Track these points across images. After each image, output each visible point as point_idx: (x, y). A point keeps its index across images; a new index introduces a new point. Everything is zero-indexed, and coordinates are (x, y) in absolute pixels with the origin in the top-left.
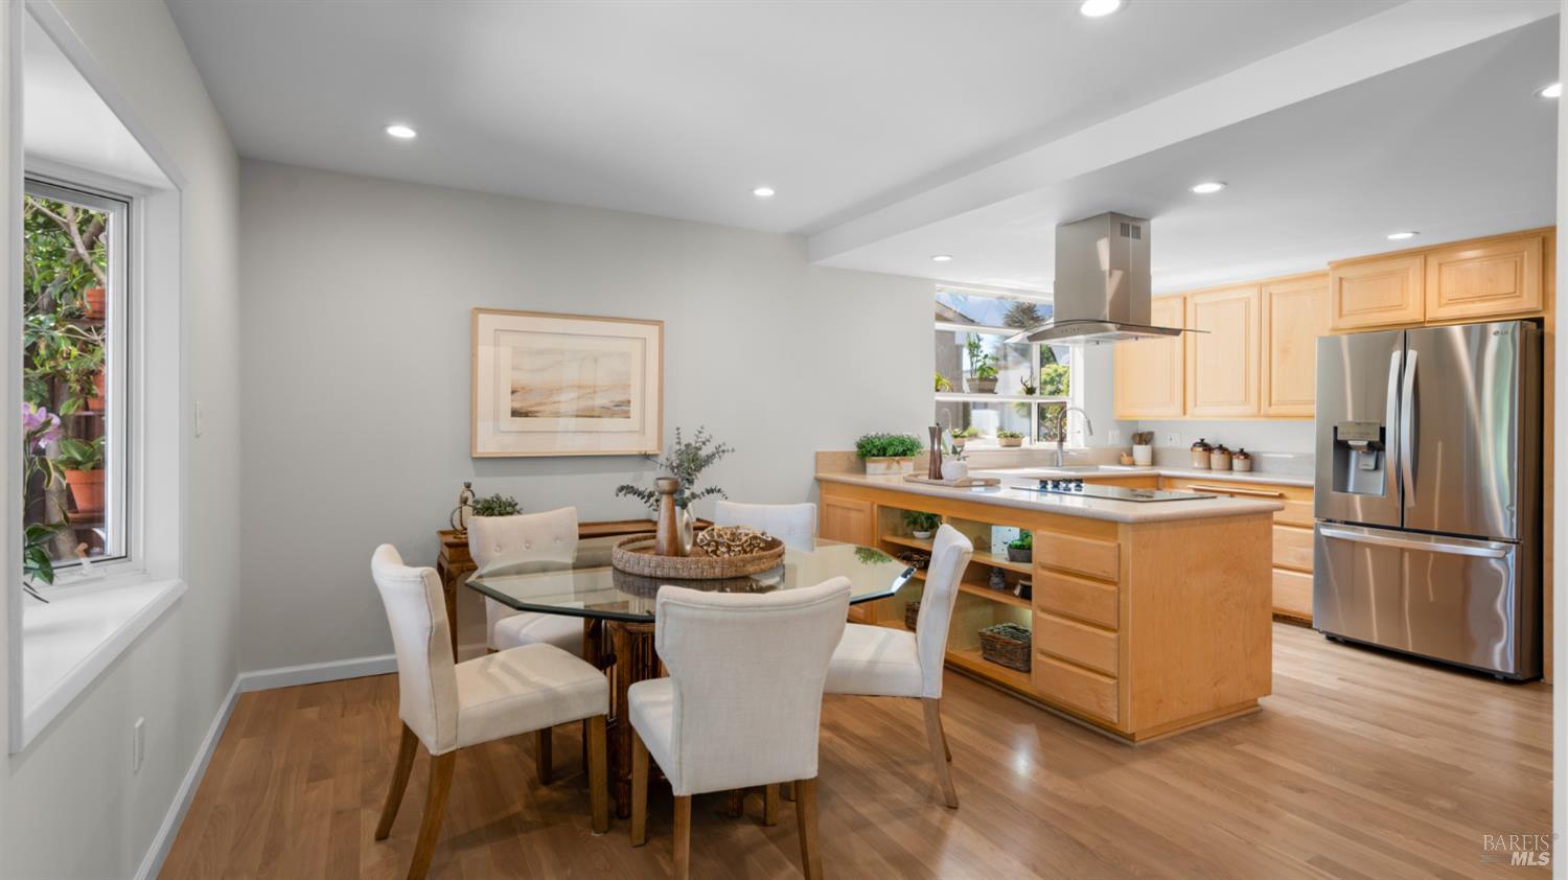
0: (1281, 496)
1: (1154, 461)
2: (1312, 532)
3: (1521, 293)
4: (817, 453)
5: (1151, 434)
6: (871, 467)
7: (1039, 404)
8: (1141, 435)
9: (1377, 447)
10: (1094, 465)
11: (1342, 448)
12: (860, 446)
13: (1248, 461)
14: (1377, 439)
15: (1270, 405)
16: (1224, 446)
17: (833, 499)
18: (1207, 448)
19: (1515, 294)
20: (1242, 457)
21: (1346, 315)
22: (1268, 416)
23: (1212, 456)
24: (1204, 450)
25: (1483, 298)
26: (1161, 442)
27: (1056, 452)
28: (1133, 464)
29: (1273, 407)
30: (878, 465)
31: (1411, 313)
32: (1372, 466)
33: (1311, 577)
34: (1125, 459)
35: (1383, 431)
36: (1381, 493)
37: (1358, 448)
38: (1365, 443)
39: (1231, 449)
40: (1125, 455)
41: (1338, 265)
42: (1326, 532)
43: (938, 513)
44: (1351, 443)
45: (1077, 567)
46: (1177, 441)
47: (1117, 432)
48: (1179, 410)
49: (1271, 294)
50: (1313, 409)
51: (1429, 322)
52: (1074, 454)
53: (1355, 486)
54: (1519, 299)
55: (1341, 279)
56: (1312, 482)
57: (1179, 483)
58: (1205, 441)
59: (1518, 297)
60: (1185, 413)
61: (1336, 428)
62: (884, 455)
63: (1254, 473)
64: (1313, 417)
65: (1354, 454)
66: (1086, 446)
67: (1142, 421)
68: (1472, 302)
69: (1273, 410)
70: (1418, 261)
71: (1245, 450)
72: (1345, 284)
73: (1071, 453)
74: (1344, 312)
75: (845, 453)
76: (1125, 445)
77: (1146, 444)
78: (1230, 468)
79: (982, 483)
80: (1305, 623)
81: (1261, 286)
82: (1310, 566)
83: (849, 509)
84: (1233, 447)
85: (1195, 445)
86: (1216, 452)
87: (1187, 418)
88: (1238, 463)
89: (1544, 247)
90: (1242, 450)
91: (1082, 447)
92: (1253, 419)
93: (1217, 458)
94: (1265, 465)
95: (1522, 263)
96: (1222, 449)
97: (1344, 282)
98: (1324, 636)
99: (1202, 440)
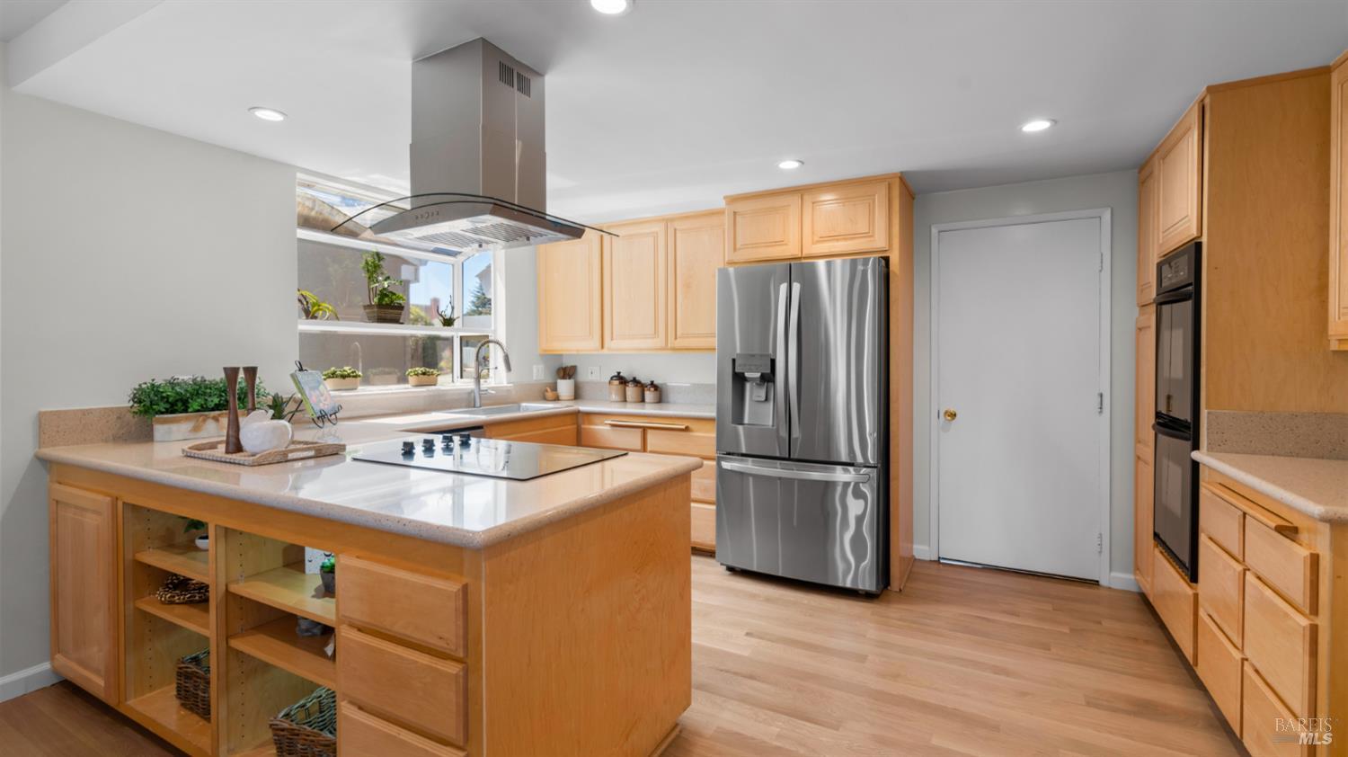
0: (687, 429)
1: (577, 395)
2: (714, 463)
3: (874, 232)
4: (41, 415)
5: (574, 368)
6: (160, 430)
7: (461, 338)
8: (565, 369)
9: (768, 378)
10: (516, 403)
11: (739, 380)
12: (138, 397)
13: (658, 393)
14: (769, 371)
15: (676, 338)
16: (637, 379)
17: (66, 492)
18: (622, 380)
19: (868, 235)
20: (652, 389)
21: (740, 249)
22: (674, 349)
23: (627, 388)
24: (621, 383)
25: (845, 237)
26: (584, 375)
27: (472, 391)
28: (557, 399)
29: (678, 340)
30: (174, 427)
31: (791, 250)
32: (763, 399)
33: (714, 507)
34: (550, 394)
35: (773, 362)
36: (771, 423)
37: (752, 380)
38: (758, 375)
39: (643, 382)
40: (549, 390)
41: (732, 200)
42: (726, 465)
43: (204, 520)
44: (747, 375)
45: (398, 628)
46: (596, 374)
47: (541, 367)
48: (598, 344)
49: (675, 230)
50: (715, 342)
51: (805, 258)
52: (493, 392)
53: (750, 418)
54: (872, 239)
55: (735, 213)
56: (713, 414)
57: (597, 419)
58: (621, 374)
59: (871, 236)
60: (602, 347)
61: (734, 360)
62: (185, 411)
63: (663, 405)
64: (714, 349)
65: (748, 386)
66: (508, 383)
67: (567, 355)
68: (838, 240)
69: (680, 343)
70: (796, 199)
71: (655, 383)
72: (739, 219)
73: (490, 391)
74: (738, 246)
75: (111, 410)
76: (550, 380)
77: (570, 378)
78: (643, 400)
79: (312, 453)
80: (710, 554)
81: (667, 221)
82: (713, 498)
83: (84, 510)
84: (645, 379)
85: (612, 378)
86: (631, 385)
87: (605, 351)
88: (649, 395)
89: (889, 193)
90: (652, 383)
91: (505, 384)
92: (659, 352)
93: (631, 391)
94: (672, 396)
95: (874, 208)
96: (636, 382)
97: (737, 217)
98: (725, 567)
99: (619, 373)
